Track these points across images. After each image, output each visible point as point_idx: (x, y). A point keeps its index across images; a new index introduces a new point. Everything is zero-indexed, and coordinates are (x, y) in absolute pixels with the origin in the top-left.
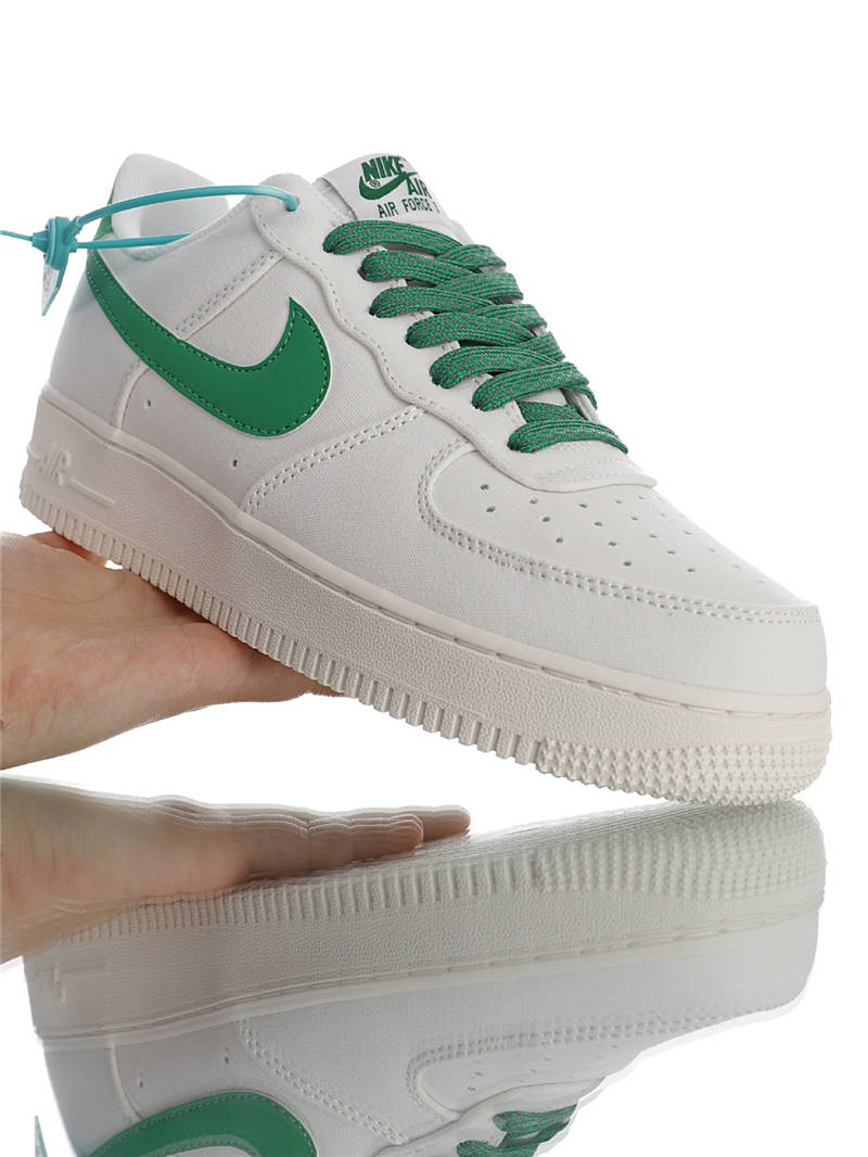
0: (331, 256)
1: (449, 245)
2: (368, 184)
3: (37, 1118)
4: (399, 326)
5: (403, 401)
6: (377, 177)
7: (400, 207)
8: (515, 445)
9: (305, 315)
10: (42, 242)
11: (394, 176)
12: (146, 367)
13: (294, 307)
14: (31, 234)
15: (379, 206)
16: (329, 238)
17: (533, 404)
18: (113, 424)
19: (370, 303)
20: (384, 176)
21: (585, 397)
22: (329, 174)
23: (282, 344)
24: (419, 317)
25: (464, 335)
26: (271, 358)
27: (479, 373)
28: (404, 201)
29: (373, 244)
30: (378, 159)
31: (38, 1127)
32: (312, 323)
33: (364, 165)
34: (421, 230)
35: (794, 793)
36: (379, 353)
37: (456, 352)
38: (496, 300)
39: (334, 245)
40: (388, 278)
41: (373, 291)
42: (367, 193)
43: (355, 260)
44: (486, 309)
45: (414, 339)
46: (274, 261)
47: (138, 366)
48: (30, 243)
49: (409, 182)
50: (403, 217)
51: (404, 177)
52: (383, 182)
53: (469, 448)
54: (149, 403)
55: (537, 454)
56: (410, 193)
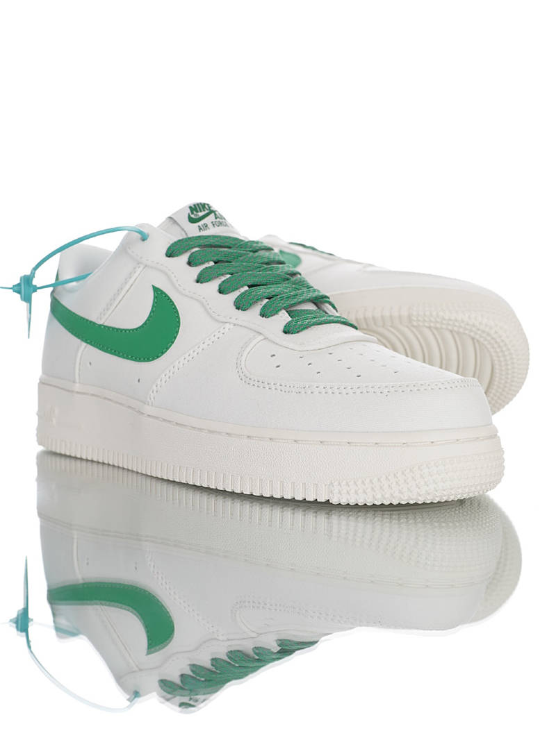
0: (171, 259)
1: (236, 242)
2: (193, 216)
3: (26, 557)
4: (214, 285)
5: (222, 322)
6: (197, 212)
7: (210, 225)
8: (286, 331)
9: (162, 292)
10: (17, 289)
11: (207, 212)
12: (86, 344)
13: (156, 289)
14: (11, 286)
15: (199, 226)
16: (169, 249)
17: (296, 310)
18: (74, 382)
19: (196, 277)
20: (201, 211)
21: (327, 305)
22: (173, 214)
23: (152, 311)
24: (223, 278)
25: (250, 283)
26: (148, 320)
27: (261, 299)
28: (212, 222)
29: (193, 248)
30: (198, 204)
31: (26, 561)
32: (166, 296)
33: (190, 207)
34: (220, 236)
35: (487, 491)
36: (204, 301)
37: (246, 291)
38: (268, 264)
39: (171, 253)
40: (203, 263)
41: (196, 271)
42: (192, 220)
43: (185, 258)
44: (261, 269)
45: (221, 291)
46: (141, 268)
47: (81, 345)
48: (12, 290)
49: (215, 214)
50: (212, 231)
51: (211, 212)
52: (201, 214)
53: (261, 337)
54: (90, 364)
55: (300, 334)
56: (216, 218)
